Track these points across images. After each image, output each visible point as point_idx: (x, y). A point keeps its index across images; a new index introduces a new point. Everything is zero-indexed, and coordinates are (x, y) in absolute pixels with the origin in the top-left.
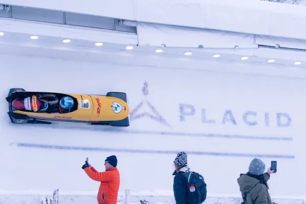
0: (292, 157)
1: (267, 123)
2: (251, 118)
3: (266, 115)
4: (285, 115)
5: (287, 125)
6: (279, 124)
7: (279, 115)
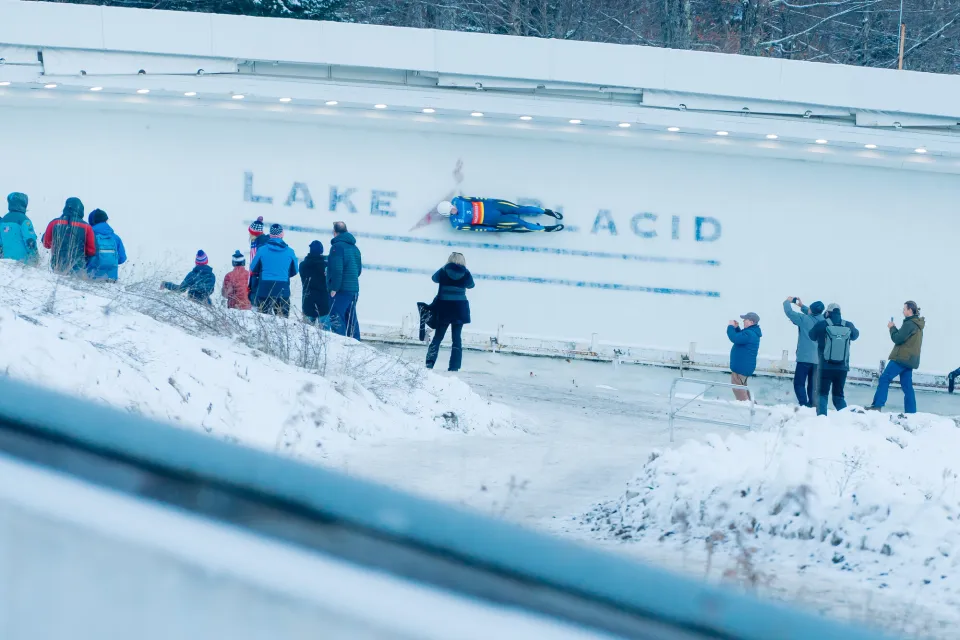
0: (716, 295)
1: (675, 234)
2: (645, 225)
3: (676, 220)
4: (713, 221)
5: (713, 238)
6: (698, 237)
7: (699, 221)
